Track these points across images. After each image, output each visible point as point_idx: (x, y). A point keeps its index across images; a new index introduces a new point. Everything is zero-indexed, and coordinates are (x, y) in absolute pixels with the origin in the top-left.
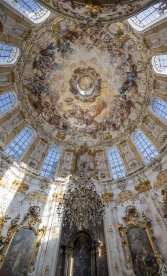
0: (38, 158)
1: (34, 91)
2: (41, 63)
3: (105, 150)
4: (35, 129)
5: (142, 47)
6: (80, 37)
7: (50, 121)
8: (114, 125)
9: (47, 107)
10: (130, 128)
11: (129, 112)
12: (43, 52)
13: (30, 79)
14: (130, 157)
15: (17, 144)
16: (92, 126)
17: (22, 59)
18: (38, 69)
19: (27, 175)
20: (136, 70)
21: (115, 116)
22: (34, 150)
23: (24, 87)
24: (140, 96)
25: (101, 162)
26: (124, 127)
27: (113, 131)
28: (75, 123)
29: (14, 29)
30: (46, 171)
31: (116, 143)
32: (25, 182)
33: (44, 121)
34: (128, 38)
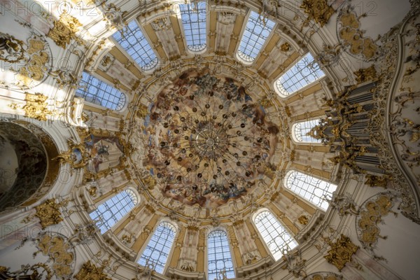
0: (113, 71)
1: (201, 76)
2: (231, 87)
3: (132, 183)
4: (154, 73)
5: (269, 193)
6: (259, 127)
7: (162, 95)
8: (168, 188)
9: (181, 92)
10: (174, 213)
11: (192, 204)
12: (242, 90)
13: (214, 73)
14: (134, 228)
15: (138, 42)
16: (160, 157)
17: (239, 66)
18: (225, 83)
19: (87, 48)
20: (243, 195)
21: (181, 186)
22: (125, 67)
23: (207, 65)
24: (217, 211)
25: (112, 182)
26: (171, 203)
27: (160, 189)
28: (161, 131)
29: (273, 62)
30: (88, 84)
31: (145, 199)
32: (73, 42)
33: (162, 86)
34: (271, 177)
